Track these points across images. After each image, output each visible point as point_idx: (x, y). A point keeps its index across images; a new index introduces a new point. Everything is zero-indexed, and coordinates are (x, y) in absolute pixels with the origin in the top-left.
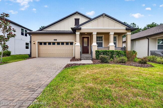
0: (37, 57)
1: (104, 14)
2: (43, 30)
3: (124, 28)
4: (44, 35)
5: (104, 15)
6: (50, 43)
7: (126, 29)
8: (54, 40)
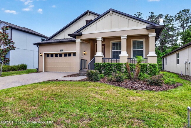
0: (44, 71)
1: (111, 9)
2: (52, 39)
3: (144, 26)
4: (52, 45)
5: (111, 11)
6: (56, 55)
7: (148, 28)
8: (61, 51)
